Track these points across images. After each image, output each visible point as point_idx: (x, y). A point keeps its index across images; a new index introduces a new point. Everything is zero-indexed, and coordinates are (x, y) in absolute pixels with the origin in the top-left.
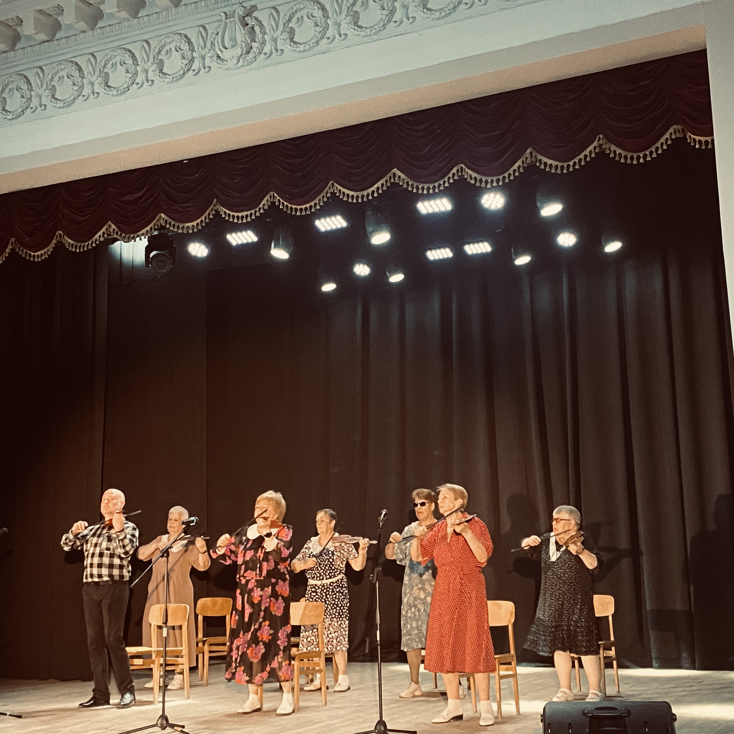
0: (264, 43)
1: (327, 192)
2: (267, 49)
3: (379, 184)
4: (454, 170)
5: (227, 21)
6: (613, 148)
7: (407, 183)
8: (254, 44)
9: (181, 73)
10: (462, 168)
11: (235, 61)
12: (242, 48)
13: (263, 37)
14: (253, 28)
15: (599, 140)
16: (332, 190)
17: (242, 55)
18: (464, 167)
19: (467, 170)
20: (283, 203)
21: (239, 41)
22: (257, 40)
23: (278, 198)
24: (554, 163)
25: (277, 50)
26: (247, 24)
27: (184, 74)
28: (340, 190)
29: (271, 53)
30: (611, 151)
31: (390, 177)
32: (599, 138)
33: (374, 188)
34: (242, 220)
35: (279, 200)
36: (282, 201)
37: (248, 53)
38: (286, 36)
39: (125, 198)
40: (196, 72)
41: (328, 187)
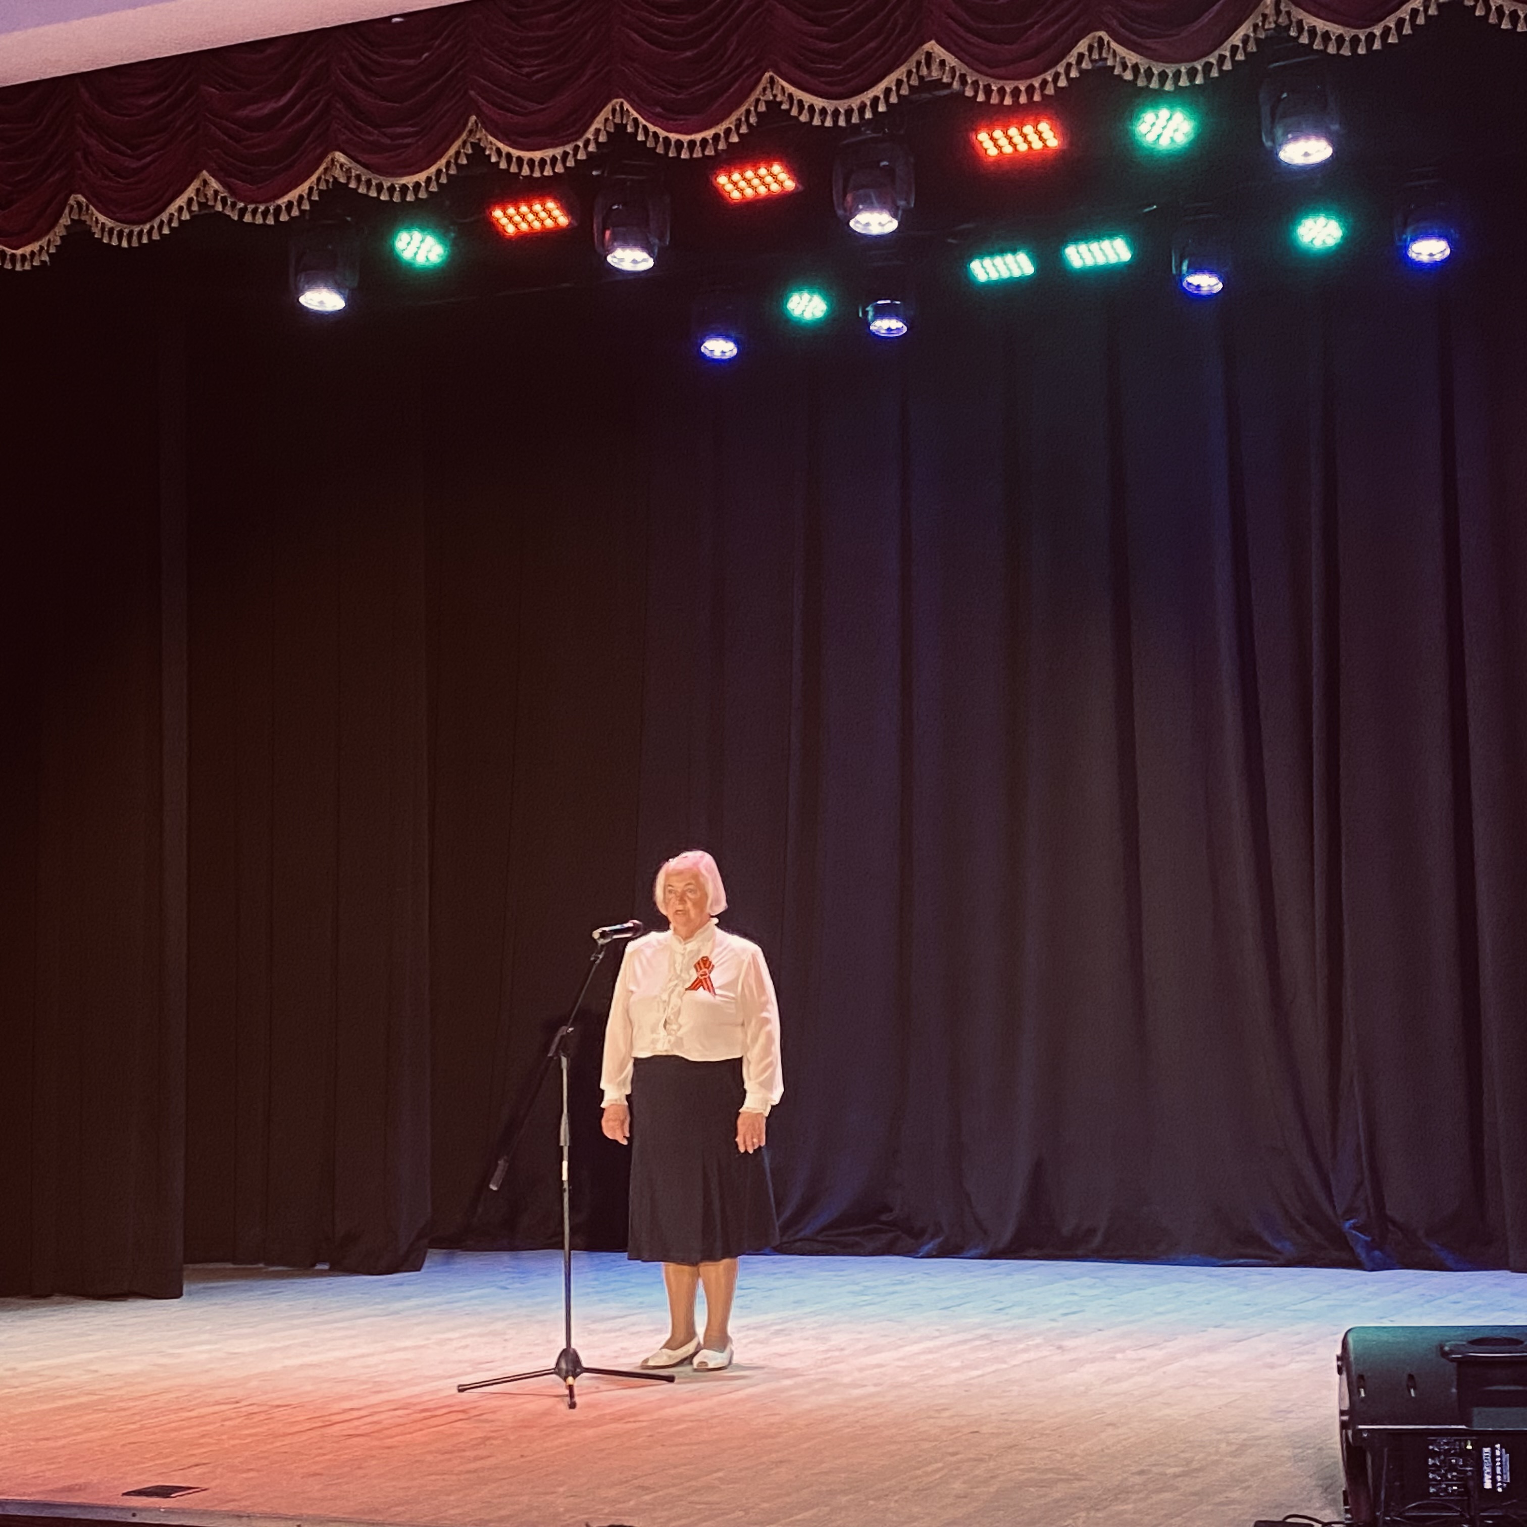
1: (757, 101)
3: (889, 81)
4: (1082, 46)
7: (963, 78)
10: (1101, 40)
16: (769, 96)
18: (1106, 38)
19: (1114, 45)
20: (645, 129)
23: (634, 113)
24: (1335, 29)
28: (791, 96)
30: (1476, 0)
31: (919, 63)
33: (878, 90)
34: (542, 170)
35: (636, 120)
36: (642, 121)
39: (245, 112)
41: (760, 88)
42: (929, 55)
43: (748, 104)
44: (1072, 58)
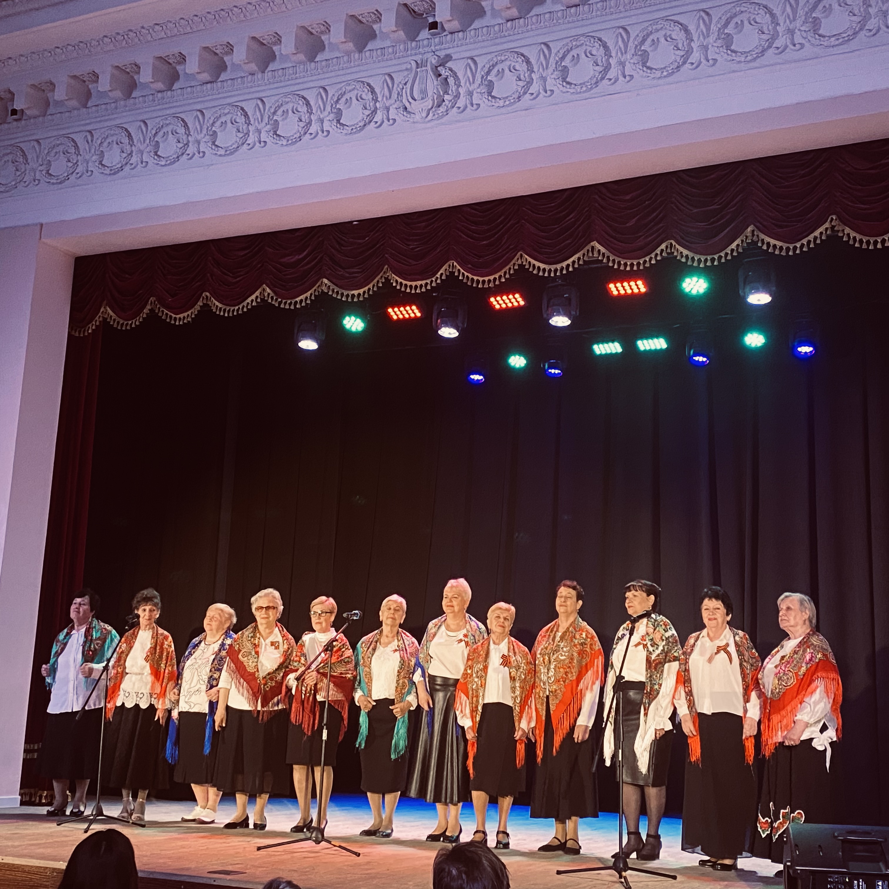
0: (457, 96)
1: (514, 264)
2: (461, 103)
3: (575, 258)
4: (663, 246)
5: (419, 70)
6: (847, 230)
7: (608, 257)
8: (446, 97)
9: (362, 124)
10: (671, 244)
11: (424, 115)
12: (433, 100)
13: (457, 90)
14: (446, 79)
15: (831, 221)
16: (520, 262)
17: (432, 108)
18: (674, 243)
19: (677, 246)
20: (463, 274)
21: (430, 94)
22: (450, 92)
23: (458, 267)
24: (779, 244)
25: (472, 105)
26: (440, 75)
27: (365, 125)
28: (530, 262)
29: (466, 107)
30: (844, 234)
31: (588, 251)
32: (832, 219)
33: (570, 261)
34: (416, 290)
35: (459, 270)
36: (462, 271)
37: (439, 106)
38: (483, 89)
39: (285, 260)
40: (378, 124)
41: (516, 258)
42: (593, 248)
43: (511, 265)
44: (658, 251)
